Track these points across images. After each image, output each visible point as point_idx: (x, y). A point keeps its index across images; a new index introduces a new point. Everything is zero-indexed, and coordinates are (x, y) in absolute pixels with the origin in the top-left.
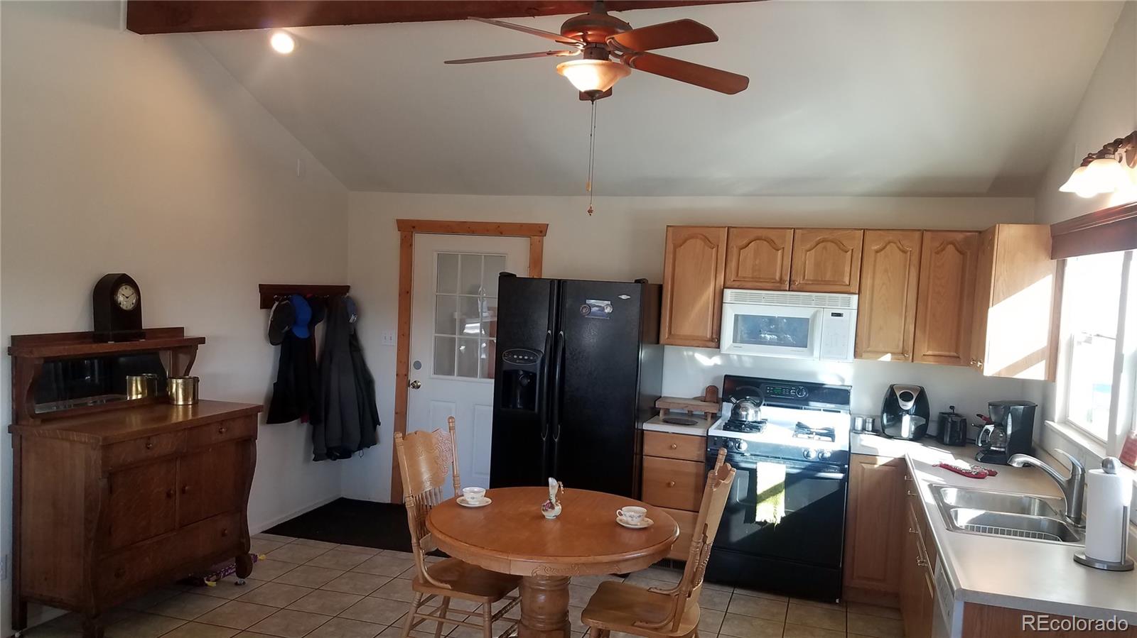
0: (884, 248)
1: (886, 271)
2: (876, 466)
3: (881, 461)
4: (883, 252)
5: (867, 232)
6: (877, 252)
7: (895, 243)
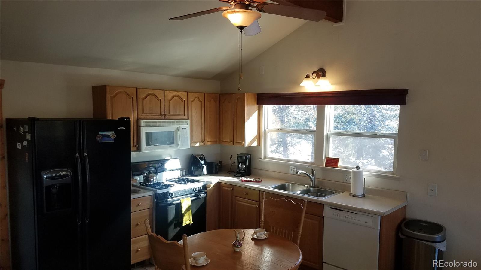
0: (194, 100)
1: (195, 109)
2: (210, 188)
3: (212, 185)
4: (194, 102)
5: (189, 93)
6: (192, 101)
7: (197, 98)
